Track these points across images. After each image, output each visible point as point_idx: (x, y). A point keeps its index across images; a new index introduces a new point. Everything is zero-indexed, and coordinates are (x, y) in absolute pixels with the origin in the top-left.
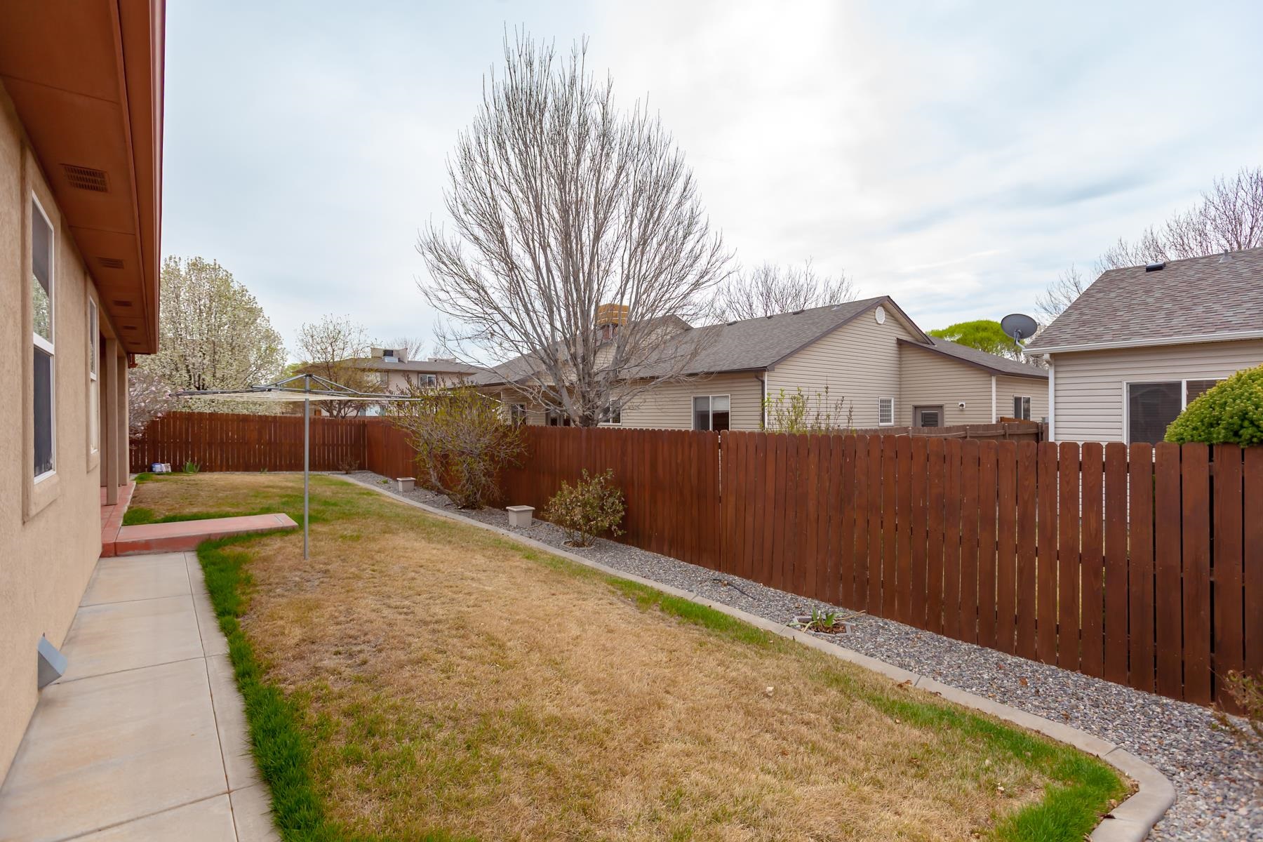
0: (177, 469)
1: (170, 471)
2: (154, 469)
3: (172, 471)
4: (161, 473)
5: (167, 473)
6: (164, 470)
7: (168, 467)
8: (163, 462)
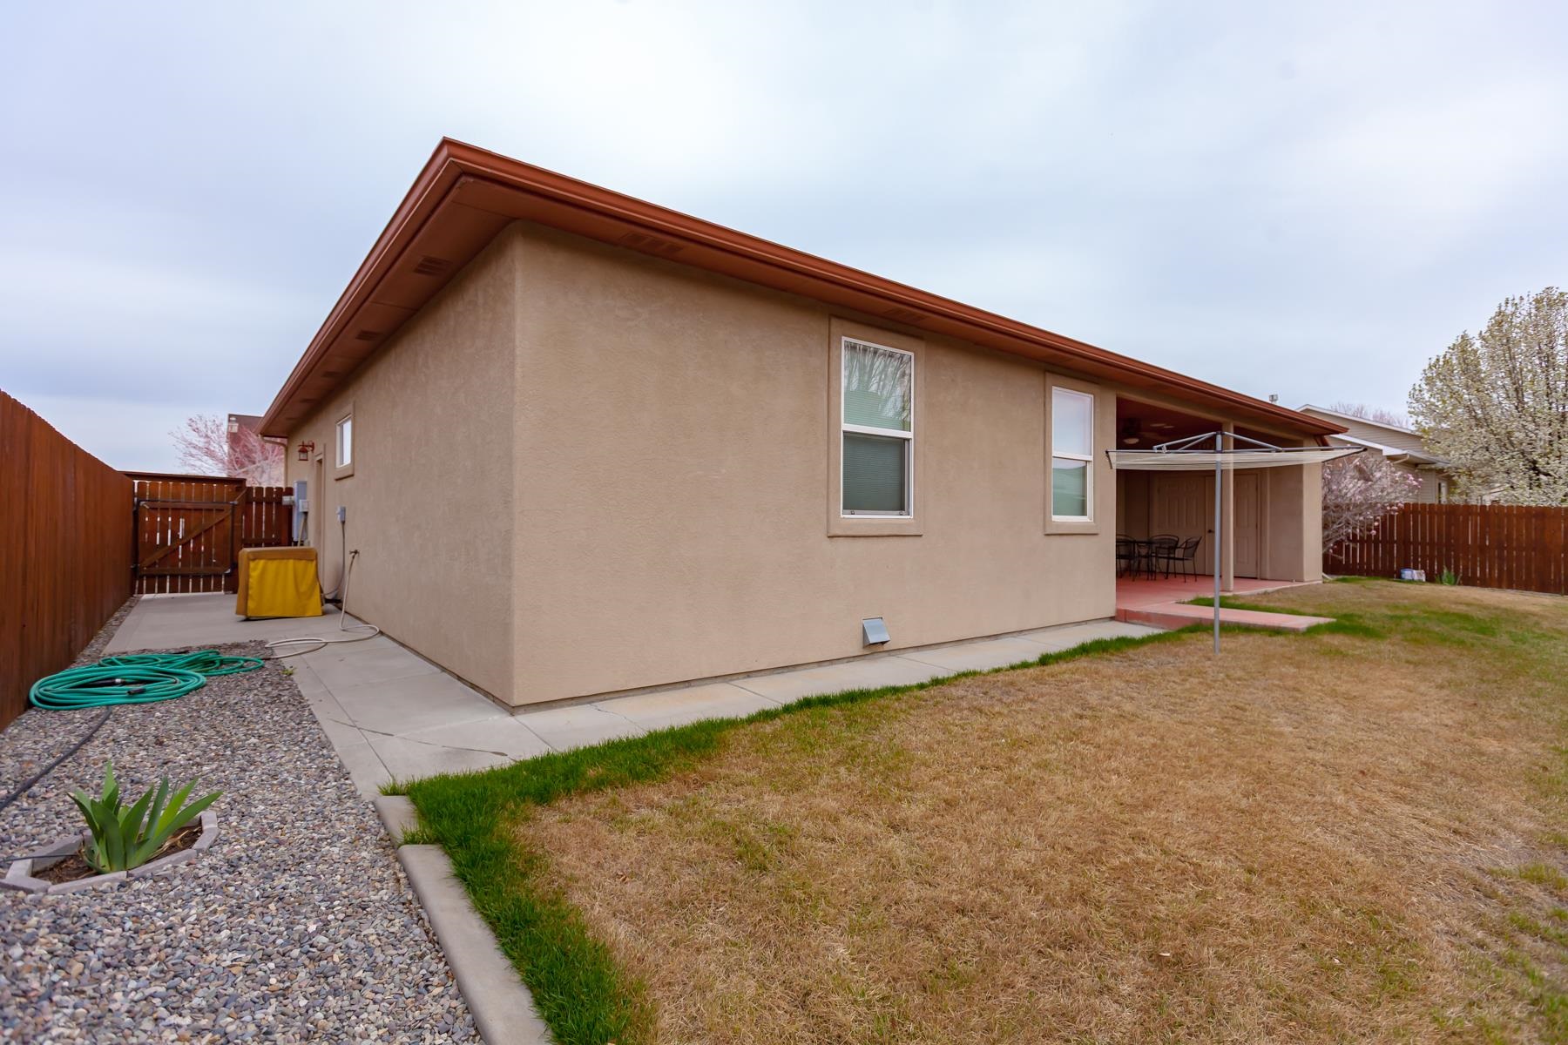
0: (1431, 579)
1: (1424, 580)
2: (1403, 576)
3: (1426, 580)
4: (1412, 581)
5: (1419, 582)
6: (1416, 578)
7: (1421, 576)
8: (1416, 568)
